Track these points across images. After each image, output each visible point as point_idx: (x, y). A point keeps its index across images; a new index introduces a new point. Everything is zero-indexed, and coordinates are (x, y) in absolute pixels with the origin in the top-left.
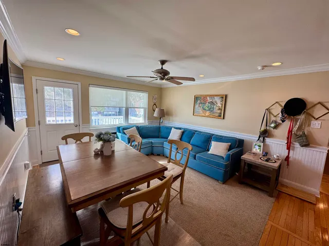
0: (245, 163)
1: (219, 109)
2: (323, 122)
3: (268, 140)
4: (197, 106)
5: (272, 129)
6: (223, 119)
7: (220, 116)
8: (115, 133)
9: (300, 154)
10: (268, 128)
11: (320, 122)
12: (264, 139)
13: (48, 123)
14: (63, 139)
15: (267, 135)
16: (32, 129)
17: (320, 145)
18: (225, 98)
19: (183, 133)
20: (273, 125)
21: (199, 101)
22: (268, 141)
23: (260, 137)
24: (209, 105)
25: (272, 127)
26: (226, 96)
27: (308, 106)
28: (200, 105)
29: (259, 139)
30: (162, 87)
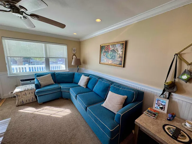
1: (120, 57)
3: (176, 97)
4: (102, 55)
5: (184, 82)
6: (124, 66)
7: (121, 64)
10: (177, 80)
12: (170, 94)
15: (175, 90)
18: (125, 45)
19: (89, 80)
20: (185, 77)
21: (103, 51)
23: (164, 91)
24: (112, 53)
25: (183, 80)
26: (126, 42)
28: (105, 54)
29: (163, 94)
30: (81, 40)
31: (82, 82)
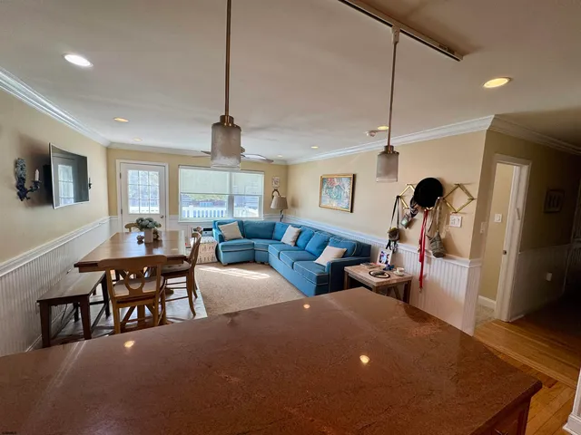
0: (349, 277)
1: (346, 197)
2: (464, 217)
4: (323, 192)
5: (404, 228)
6: (352, 211)
7: (348, 208)
8: (211, 230)
9: (438, 270)
10: (400, 226)
11: (460, 218)
12: (395, 244)
13: (131, 212)
14: (126, 227)
16: (114, 218)
17: (461, 256)
18: (353, 180)
19: (300, 233)
20: (404, 222)
21: (325, 185)
22: (402, 247)
23: (390, 240)
24: (337, 190)
25: (404, 225)
26: (354, 176)
27: (447, 191)
28: (327, 191)
31: (289, 236)
